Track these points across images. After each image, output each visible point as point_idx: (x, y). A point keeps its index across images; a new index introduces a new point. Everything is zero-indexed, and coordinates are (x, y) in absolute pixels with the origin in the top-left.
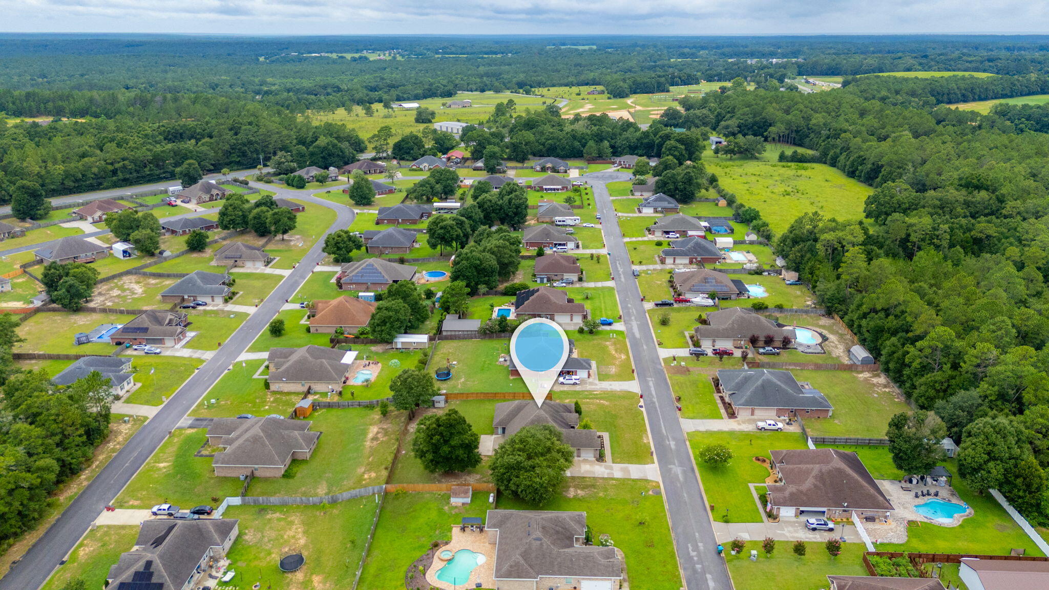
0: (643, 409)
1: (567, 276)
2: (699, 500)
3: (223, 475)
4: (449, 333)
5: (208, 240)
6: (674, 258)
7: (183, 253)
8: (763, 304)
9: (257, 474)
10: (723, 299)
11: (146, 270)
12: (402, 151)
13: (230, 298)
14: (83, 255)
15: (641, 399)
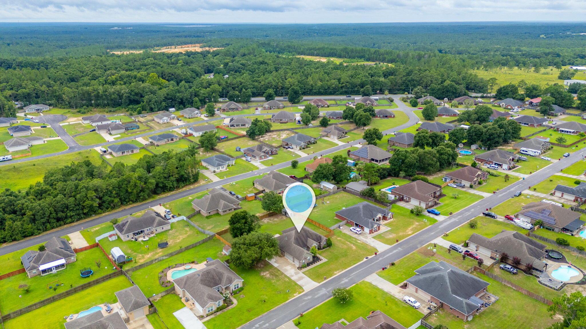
0: (365, 260)
1: (464, 182)
2: (306, 309)
3: (194, 208)
4: (348, 189)
5: (329, 123)
6: (563, 194)
7: (317, 126)
8: (566, 242)
9: (201, 212)
10: (547, 229)
11: (294, 130)
12: (501, 94)
13: (304, 148)
14: (284, 120)
15: (374, 255)
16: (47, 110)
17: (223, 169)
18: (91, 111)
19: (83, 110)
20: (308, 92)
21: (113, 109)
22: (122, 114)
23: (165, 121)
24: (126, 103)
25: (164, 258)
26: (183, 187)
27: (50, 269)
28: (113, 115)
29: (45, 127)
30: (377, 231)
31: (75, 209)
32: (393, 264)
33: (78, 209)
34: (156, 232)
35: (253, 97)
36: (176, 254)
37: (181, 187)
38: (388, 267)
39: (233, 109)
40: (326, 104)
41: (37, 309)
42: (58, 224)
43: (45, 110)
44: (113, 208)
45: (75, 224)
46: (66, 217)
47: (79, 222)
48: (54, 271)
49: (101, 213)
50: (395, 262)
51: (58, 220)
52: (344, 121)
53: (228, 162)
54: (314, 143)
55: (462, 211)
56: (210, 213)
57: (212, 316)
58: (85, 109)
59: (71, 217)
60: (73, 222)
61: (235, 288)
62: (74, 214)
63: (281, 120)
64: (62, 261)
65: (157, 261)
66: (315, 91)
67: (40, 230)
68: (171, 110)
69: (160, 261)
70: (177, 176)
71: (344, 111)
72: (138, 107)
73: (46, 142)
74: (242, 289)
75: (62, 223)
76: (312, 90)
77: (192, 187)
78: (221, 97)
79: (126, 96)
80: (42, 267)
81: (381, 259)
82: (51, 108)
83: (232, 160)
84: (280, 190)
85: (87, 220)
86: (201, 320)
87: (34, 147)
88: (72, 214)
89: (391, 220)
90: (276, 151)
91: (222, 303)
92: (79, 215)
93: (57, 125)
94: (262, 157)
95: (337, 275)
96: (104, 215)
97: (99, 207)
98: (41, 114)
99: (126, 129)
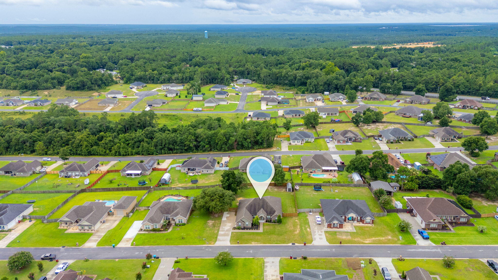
0: (291, 244)
4: (372, 186)
7: (433, 126)
13: (392, 143)
14: (408, 114)
15: (303, 245)
16: (250, 83)
17: (298, 143)
18: (274, 87)
19: (269, 86)
20: (474, 93)
21: (289, 88)
22: (291, 92)
23: (311, 101)
24: (298, 84)
25: (181, 189)
26: (257, 149)
27: (131, 175)
28: (284, 92)
29: (238, 94)
30: (337, 228)
31: (180, 145)
32: (305, 258)
33: (182, 146)
34: (202, 173)
35: (403, 90)
36: (189, 189)
37: (255, 149)
38: (299, 258)
39: (375, 99)
40: (476, 106)
41: (100, 192)
42: (169, 152)
43: (248, 83)
44: (204, 151)
45: (178, 155)
46: (174, 149)
47: (181, 154)
48: (133, 176)
49: (196, 152)
50: (308, 258)
51: (170, 149)
52: (471, 125)
53: (307, 139)
54: (410, 140)
55: (465, 247)
56: (243, 170)
57: (147, 232)
58: (271, 85)
59: (177, 149)
60: (177, 153)
61: (179, 222)
62: (179, 148)
63: (405, 114)
64: (139, 172)
65: (175, 189)
66: (482, 92)
67: (157, 152)
68: (325, 93)
69: (177, 189)
70: (252, 139)
71: (475, 115)
72: (303, 88)
73: (228, 104)
74: (184, 225)
75: (171, 152)
76: (479, 90)
77: (263, 150)
78: (374, 87)
79: (298, 79)
81: (303, 250)
82: (253, 82)
83: (311, 138)
84: (313, 169)
85: (185, 154)
86: (139, 231)
87: (219, 106)
88: (178, 148)
89: (369, 225)
90: (361, 139)
91: (158, 226)
92: (182, 150)
93: (245, 94)
94: (341, 141)
95: (251, 245)
96: (196, 154)
97: (197, 148)
98: (245, 86)
99: (279, 103)
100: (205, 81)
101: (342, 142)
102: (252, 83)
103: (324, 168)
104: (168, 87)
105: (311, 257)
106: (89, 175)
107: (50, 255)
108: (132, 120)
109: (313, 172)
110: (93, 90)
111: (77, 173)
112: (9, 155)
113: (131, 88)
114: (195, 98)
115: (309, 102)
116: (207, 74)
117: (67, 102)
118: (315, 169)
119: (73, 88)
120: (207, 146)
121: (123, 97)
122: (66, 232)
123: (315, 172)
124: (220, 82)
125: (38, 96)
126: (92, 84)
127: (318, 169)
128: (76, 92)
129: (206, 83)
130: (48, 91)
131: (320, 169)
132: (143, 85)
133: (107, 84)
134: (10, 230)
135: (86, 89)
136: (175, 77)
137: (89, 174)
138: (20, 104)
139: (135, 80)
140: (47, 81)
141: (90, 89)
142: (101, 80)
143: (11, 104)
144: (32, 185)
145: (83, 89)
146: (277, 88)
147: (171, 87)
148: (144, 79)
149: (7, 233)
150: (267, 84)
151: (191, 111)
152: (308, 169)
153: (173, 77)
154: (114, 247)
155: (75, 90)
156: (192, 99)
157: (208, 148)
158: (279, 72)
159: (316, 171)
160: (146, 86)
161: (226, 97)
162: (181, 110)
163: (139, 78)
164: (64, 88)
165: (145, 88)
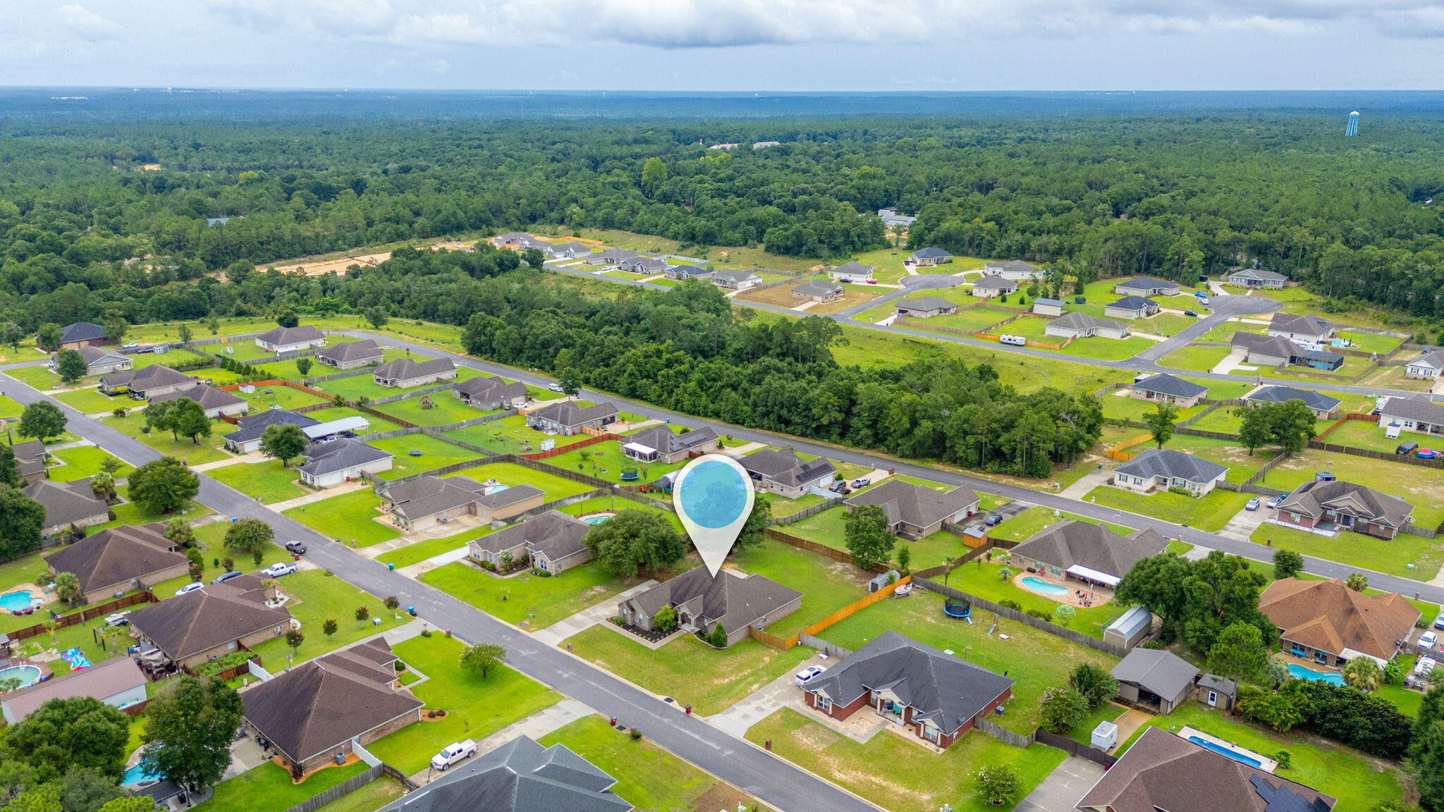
0: (661, 698)
15: (684, 710)
16: (1275, 286)
17: (1136, 486)
27: (633, 453)
29: (1191, 314)
30: (827, 714)
32: (635, 737)
34: (771, 490)
38: (627, 732)
43: (1270, 285)
46: (791, 422)
48: (637, 458)
50: (643, 737)
51: (782, 421)
53: (1180, 480)
58: (1347, 302)
59: (796, 424)
60: (794, 434)
61: (542, 566)
62: (800, 421)
73: (1126, 338)
74: (547, 575)
75: (783, 426)
80: (634, 446)
81: (665, 720)
82: (1293, 284)
83: (1195, 480)
84: (1038, 563)
85: (810, 441)
86: (464, 558)
87: (1093, 340)
88: (798, 420)
89: (932, 747)
90: (1389, 529)
91: (496, 559)
92: (807, 427)
93: (1220, 318)
94: (1293, 515)
95: (589, 664)
96: (835, 446)
97: (843, 431)
98: (1250, 292)
99: (1293, 360)
100: (1120, 262)
101: (1298, 520)
102: (1285, 287)
103: (1076, 569)
104: (998, 270)
105: (653, 742)
106: (574, 434)
107: (299, 544)
108: (763, 335)
109: (1037, 570)
110: (817, 257)
111: (555, 425)
112: (517, 366)
113: (907, 263)
114: (1039, 309)
115: (1414, 375)
116: (1132, 242)
117: (733, 279)
118: (1043, 564)
119: (779, 248)
120: (864, 432)
121: (866, 284)
122: (376, 519)
123: (1042, 573)
124: (1169, 270)
125: (705, 258)
126: (820, 241)
127: (1054, 568)
128: (780, 258)
129: (1124, 268)
130: (731, 249)
131: (1059, 569)
132: (942, 259)
133: (859, 245)
134: (321, 488)
135: (803, 254)
136: (1038, 243)
137: (576, 432)
138: (656, 271)
139: (934, 242)
140: (735, 227)
141: (813, 254)
142: (846, 233)
143: (639, 269)
144: (474, 429)
145: (797, 254)
146: (1367, 313)
147: (1005, 269)
148: (957, 241)
149: (310, 490)
150: (1333, 295)
151: (993, 342)
152: (1022, 557)
153: (1034, 244)
154: (391, 568)
155: (779, 254)
156: (1031, 310)
157: (867, 437)
158: (1384, 260)
159: (1048, 571)
160: (951, 262)
161: (1140, 318)
162: (971, 334)
163: (942, 239)
164: (762, 247)
165: (943, 268)
